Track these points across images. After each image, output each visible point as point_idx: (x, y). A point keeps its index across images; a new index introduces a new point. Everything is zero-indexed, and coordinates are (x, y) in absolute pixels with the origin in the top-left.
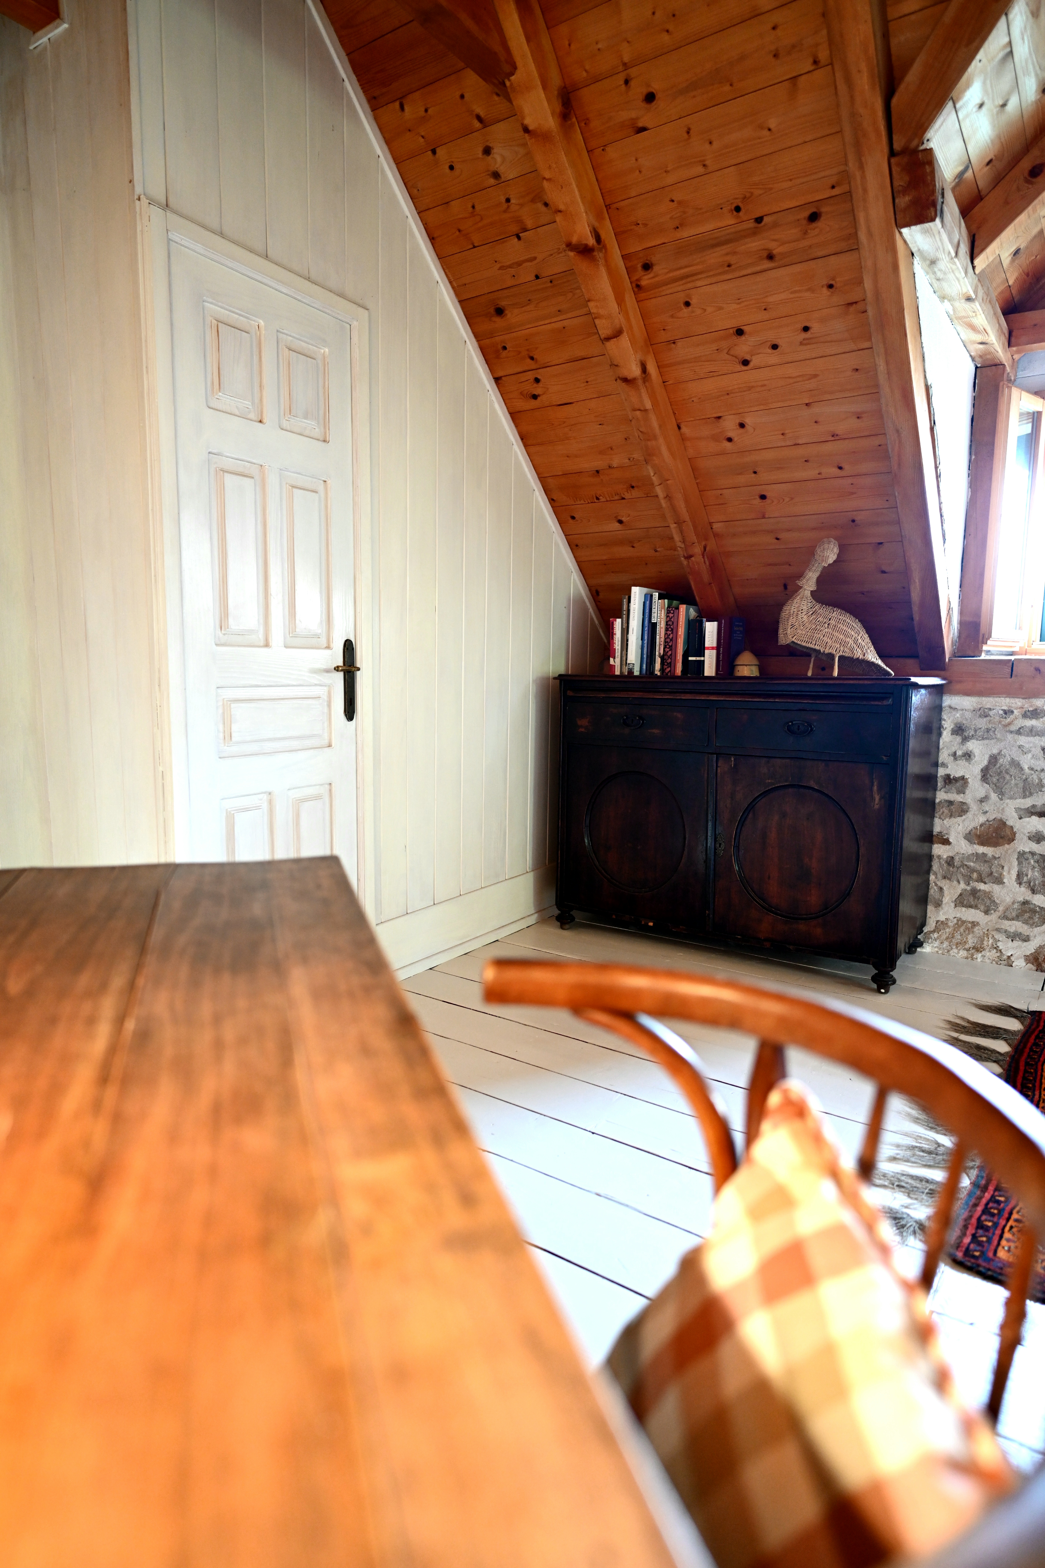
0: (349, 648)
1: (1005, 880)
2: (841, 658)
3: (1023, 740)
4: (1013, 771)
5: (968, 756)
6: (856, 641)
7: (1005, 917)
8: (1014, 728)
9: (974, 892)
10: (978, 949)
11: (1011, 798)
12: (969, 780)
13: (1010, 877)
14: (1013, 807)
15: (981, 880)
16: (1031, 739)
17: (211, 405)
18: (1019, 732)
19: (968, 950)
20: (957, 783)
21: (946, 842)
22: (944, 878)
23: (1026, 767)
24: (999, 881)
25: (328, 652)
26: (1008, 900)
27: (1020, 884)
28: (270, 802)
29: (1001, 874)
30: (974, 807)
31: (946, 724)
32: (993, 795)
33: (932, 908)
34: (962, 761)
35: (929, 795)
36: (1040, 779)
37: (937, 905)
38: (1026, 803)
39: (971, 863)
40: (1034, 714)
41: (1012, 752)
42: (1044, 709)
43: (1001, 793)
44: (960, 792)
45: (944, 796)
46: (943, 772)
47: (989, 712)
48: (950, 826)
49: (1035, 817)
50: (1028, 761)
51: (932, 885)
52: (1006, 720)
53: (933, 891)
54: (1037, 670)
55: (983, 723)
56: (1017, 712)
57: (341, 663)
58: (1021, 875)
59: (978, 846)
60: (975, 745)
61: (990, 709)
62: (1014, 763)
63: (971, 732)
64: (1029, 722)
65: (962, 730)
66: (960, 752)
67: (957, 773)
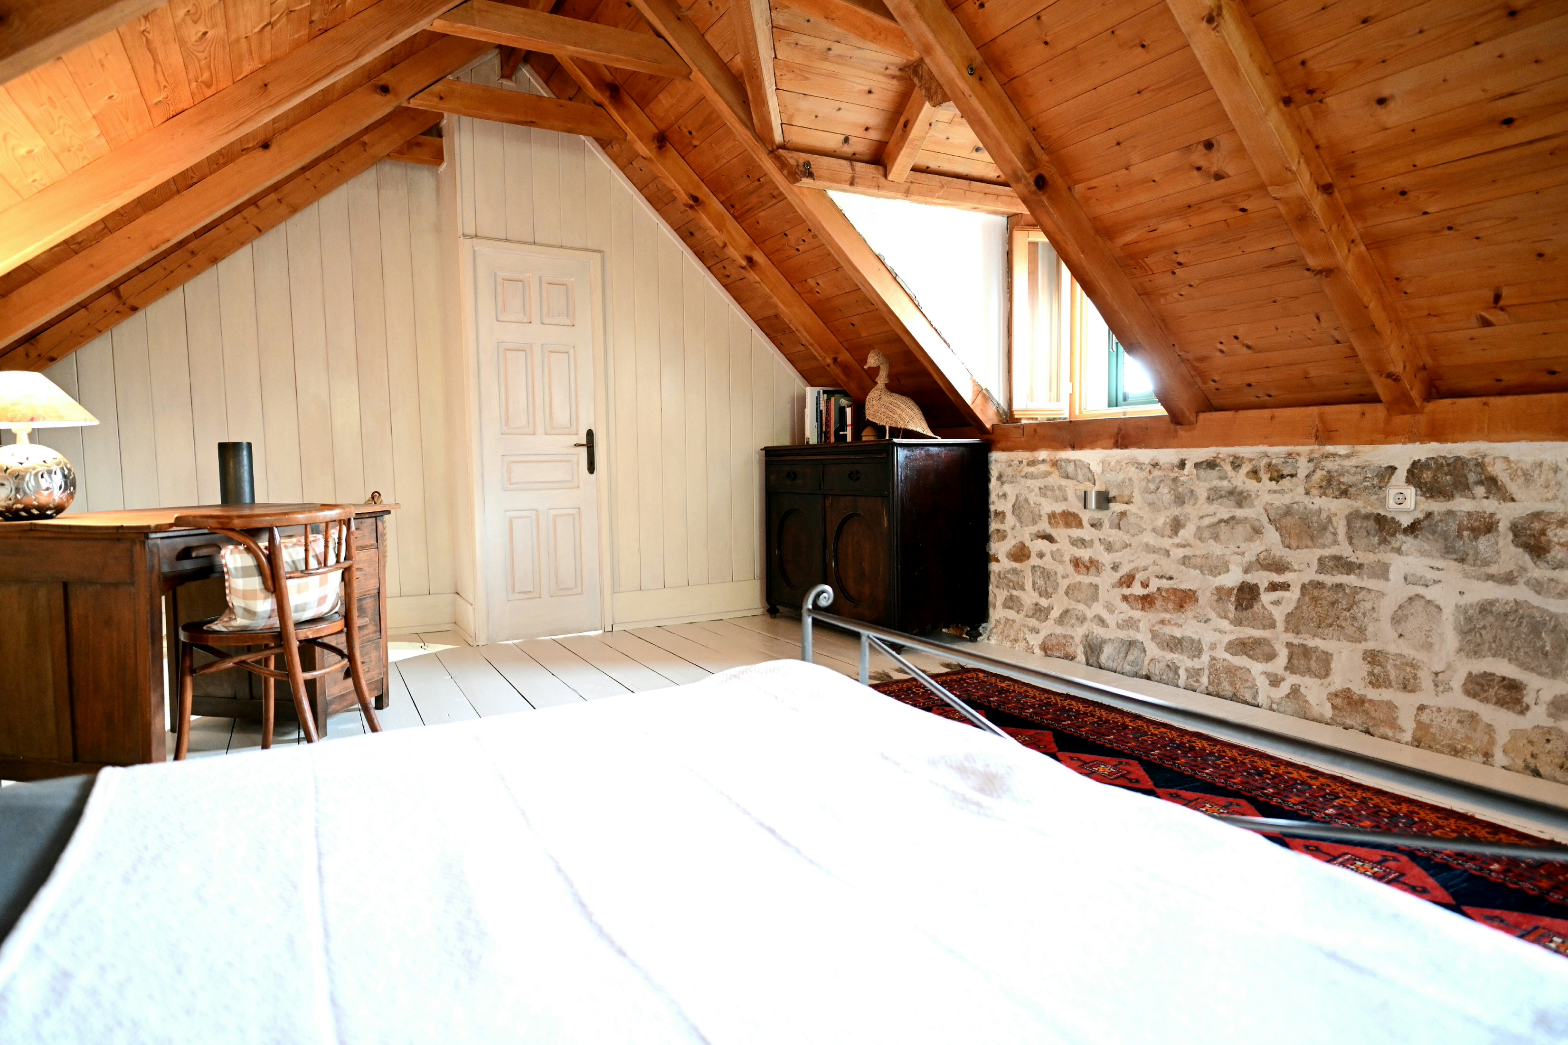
0: (590, 434)
1: (1026, 588)
2: (890, 428)
3: (1029, 482)
4: (1026, 506)
5: (1005, 495)
6: (900, 416)
7: (1027, 616)
8: (1023, 474)
9: (1011, 596)
10: (1016, 641)
11: (1027, 526)
12: (1007, 514)
13: (1028, 585)
14: (1028, 532)
15: (1014, 588)
16: (1033, 481)
17: (500, 319)
18: (1026, 477)
19: (1011, 641)
20: (1001, 515)
21: (997, 560)
22: (997, 587)
23: (1032, 502)
24: (1022, 588)
25: (576, 436)
26: (1029, 602)
27: (1034, 590)
28: (537, 516)
29: (1023, 583)
30: (1010, 533)
31: (994, 473)
32: (1018, 525)
33: (991, 611)
34: (1002, 500)
35: (986, 525)
36: (1040, 511)
37: (994, 608)
38: (1034, 529)
39: (1009, 576)
40: (1032, 463)
41: (1025, 493)
42: (1041, 459)
43: (1021, 523)
44: (1002, 522)
45: (994, 526)
46: (992, 508)
47: (1012, 463)
48: (999, 548)
49: (1040, 540)
50: (1033, 498)
51: (990, 592)
52: (1020, 469)
53: (991, 598)
54: (1035, 431)
55: (1009, 471)
56: (1025, 462)
57: (585, 442)
58: (1034, 583)
59: (1012, 563)
60: (1007, 488)
61: (1012, 461)
62: (1026, 500)
63: (1004, 479)
64: (1031, 469)
65: (1000, 477)
66: (1001, 494)
67: (1000, 510)
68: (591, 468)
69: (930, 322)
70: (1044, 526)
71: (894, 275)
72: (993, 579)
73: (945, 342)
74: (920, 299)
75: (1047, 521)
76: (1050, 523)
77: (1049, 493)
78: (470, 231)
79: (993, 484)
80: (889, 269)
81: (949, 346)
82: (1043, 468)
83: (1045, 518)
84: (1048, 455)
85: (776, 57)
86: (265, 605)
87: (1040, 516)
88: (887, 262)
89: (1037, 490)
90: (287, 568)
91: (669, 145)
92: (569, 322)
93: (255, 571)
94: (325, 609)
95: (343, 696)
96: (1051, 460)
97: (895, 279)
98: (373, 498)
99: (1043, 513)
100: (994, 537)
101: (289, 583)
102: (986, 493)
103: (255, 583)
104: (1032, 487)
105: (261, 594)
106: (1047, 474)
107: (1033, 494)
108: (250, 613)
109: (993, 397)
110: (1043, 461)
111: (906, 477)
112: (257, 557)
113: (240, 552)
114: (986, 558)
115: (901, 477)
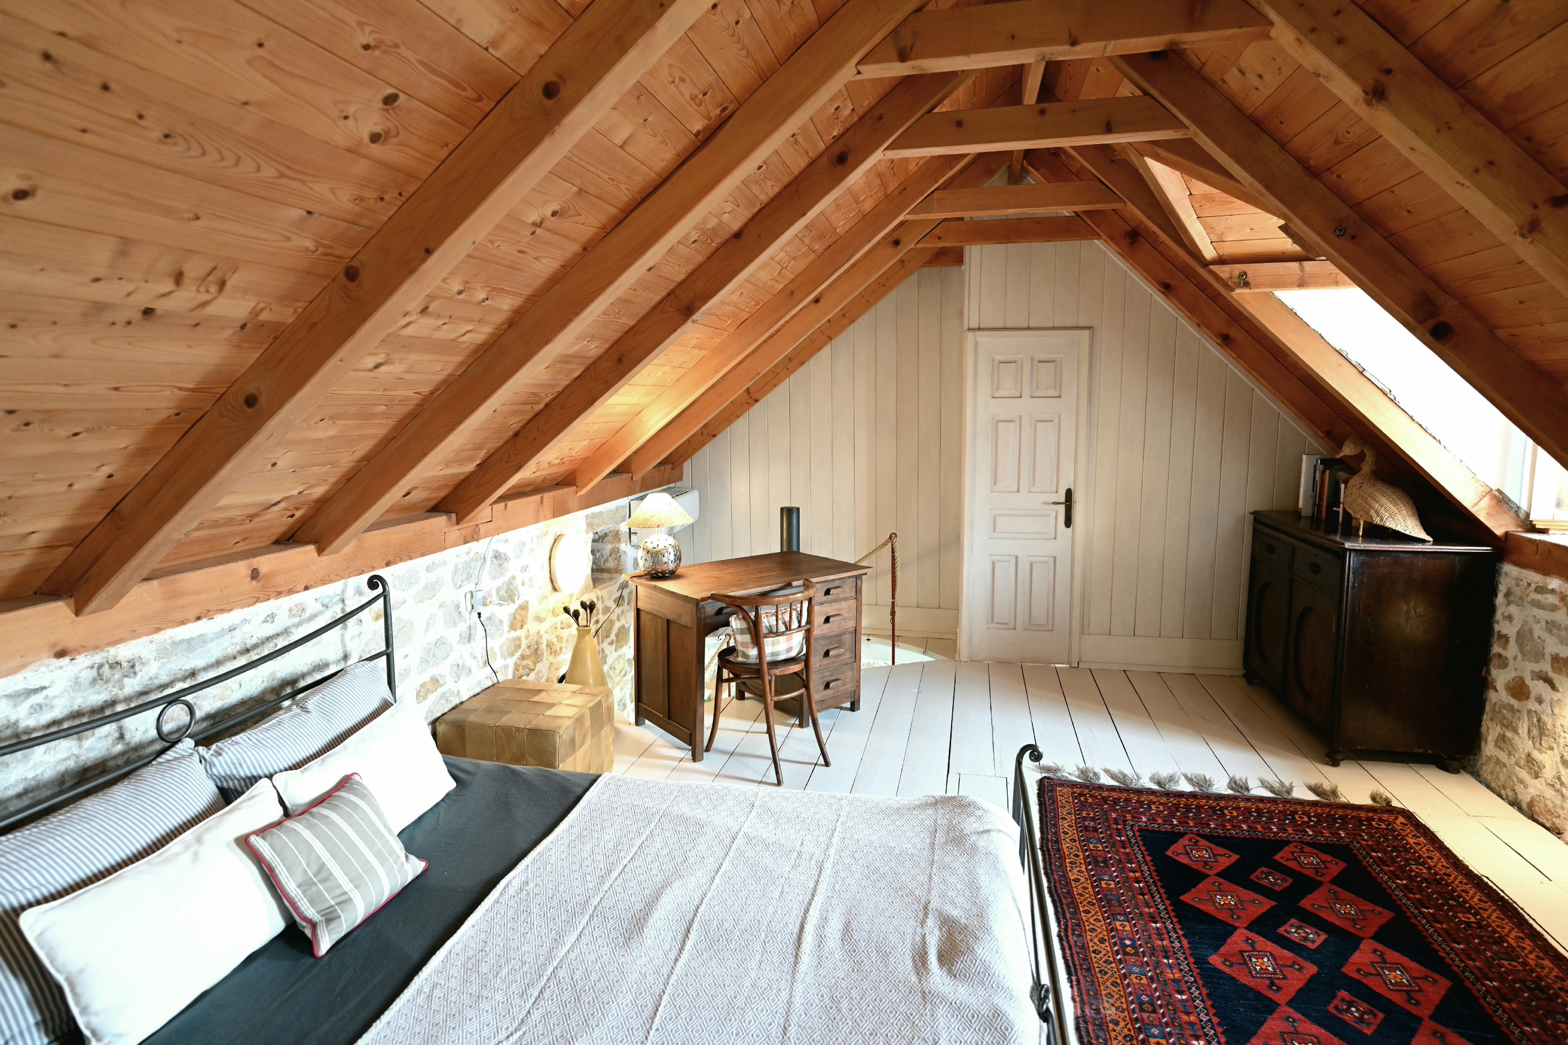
0: (1069, 493)
1: (1520, 732)
3: (1536, 611)
4: (1530, 638)
5: (1510, 617)
7: (1517, 764)
8: (1529, 599)
9: (1504, 736)
10: (1504, 787)
11: (1529, 661)
12: (1510, 639)
13: (1523, 730)
14: (1529, 668)
15: (1507, 727)
16: (1539, 611)
17: (995, 397)
18: (1533, 603)
19: (1499, 786)
20: (1505, 639)
21: (1495, 689)
22: (1491, 720)
23: (1536, 635)
24: (1515, 731)
25: (1056, 495)
26: (1521, 749)
27: (1529, 738)
28: (1016, 561)
29: (1519, 726)
30: (1511, 663)
31: (1502, 589)
32: (1520, 656)
33: (1483, 743)
34: (1507, 622)
35: (1488, 646)
36: (1543, 648)
37: (1486, 742)
38: (1537, 667)
39: (1505, 712)
40: (1541, 590)
41: (1531, 620)
42: (1550, 587)
43: (1524, 655)
44: (1505, 648)
45: (1496, 649)
46: (1497, 628)
47: (1521, 583)
48: (1501, 677)
49: (1541, 682)
50: (1539, 631)
51: (1483, 723)
52: (1527, 592)
53: (1483, 729)
54: (1550, 551)
55: (1517, 591)
56: (1533, 586)
57: (1063, 500)
58: (1529, 732)
59: (1510, 697)
60: (1513, 609)
61: (1521, 580)
62: (1531, 631)
63: (1512, 598)
64: (1538, 597)
65: (1507, 595)
66: (1506, 614)
67: (1504, 632)
68: (1068, 522)
69: (1411, 417)
70: (1546, 666)
71: (1361, 370)
72: (1488, 708)
73: (1434, 438)
74: (1396, 393)
75: (1550, 663)
76: (1552, 667)
77: (1555, 631)
78: (974, 324)
79: (1500, 600)
80: (1354, 363)
81: (1439, 442)
82: (1551, 599)
83: (1548, 658)
84: (1560, 586)
85: (1191, 194)
86: (753, 652)
87: (1543, 655)
88: (1351, 357)
89: (1543, 623)
90: (765, 631)
91: (1141, 239)
92: (1056, 394)
93: (746, 631)
94: (793, 654)
95: (822, 701)
96: (1561, 593)
97: (1361, 373)
98: (890, 537)
99: (1547, 651)
100: (1495, 662)
101: (765, 640)
102: (1492, 609)
103: (747, 638)
104: (1538, 617)
105: (751, 645)
106: (1554, 608)
107: (1539, 625)
108: (745, 655)
109: (1509, 500)
110: (1553, 591)
111: (1361, 584)
112: (748, 623)
113: (740, 619)
114: (1484, 684)
115: (1354, 583)
